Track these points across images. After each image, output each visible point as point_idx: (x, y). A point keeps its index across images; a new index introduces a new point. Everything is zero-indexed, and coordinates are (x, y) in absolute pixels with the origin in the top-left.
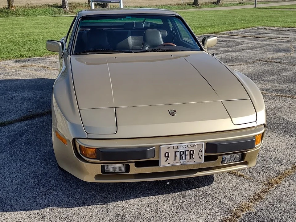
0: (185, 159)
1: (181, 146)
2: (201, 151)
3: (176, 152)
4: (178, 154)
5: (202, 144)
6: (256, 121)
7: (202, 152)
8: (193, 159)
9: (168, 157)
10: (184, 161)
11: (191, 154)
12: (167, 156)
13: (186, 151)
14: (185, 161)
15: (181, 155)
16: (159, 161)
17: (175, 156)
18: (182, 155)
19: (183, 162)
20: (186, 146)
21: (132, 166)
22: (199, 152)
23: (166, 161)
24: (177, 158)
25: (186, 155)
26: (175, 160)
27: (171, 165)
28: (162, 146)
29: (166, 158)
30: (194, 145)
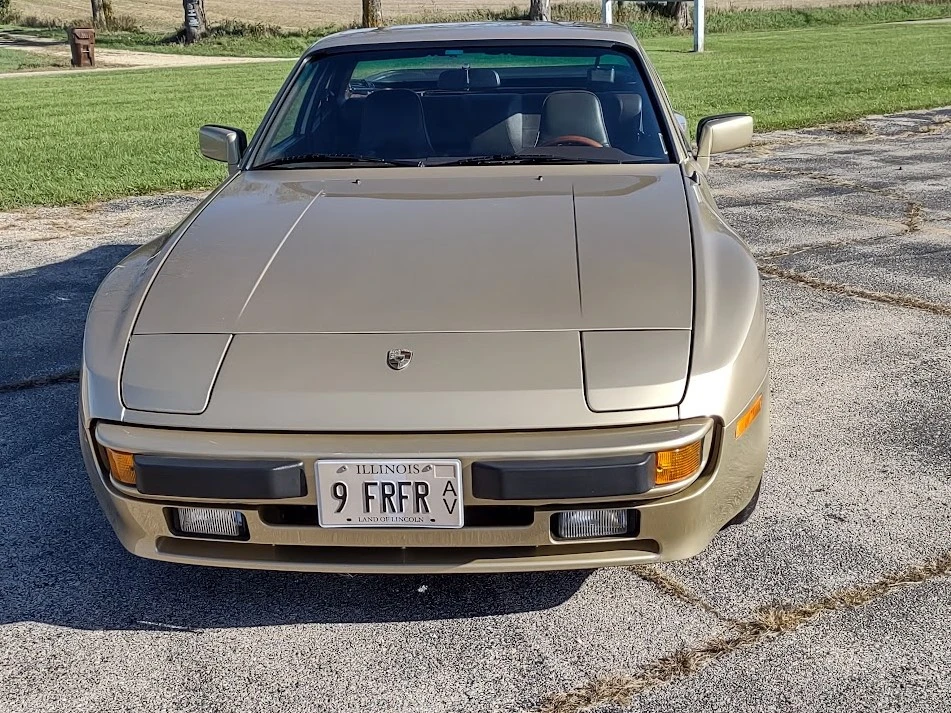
0: (401, 510)
1: (384, 468)
2: (450, 487)
3: (367, 485)
4: (374, 491)
5: (455, 467)
6: (678, 405)
7: (453, 490)
8: (427, 511)
9: (344, 498)
10: (397, 514)
11: (418, 496)
12: (341, 495)
13: (401, 484)
14: (401, 515)
15: (385, 496)
16: (316, 506)
17: (368, 498)
18: (389, 496)
19: (393, 519)
20: (401, 469)
21: (253, 517)
22: (446, 490)
23: (339, 511)
24: (375, 505)
25: (401, 497)
26: (368, 511)
27: (355, 523)
28: (320, 462)
29: (338, 503)
30: (427, 468)
